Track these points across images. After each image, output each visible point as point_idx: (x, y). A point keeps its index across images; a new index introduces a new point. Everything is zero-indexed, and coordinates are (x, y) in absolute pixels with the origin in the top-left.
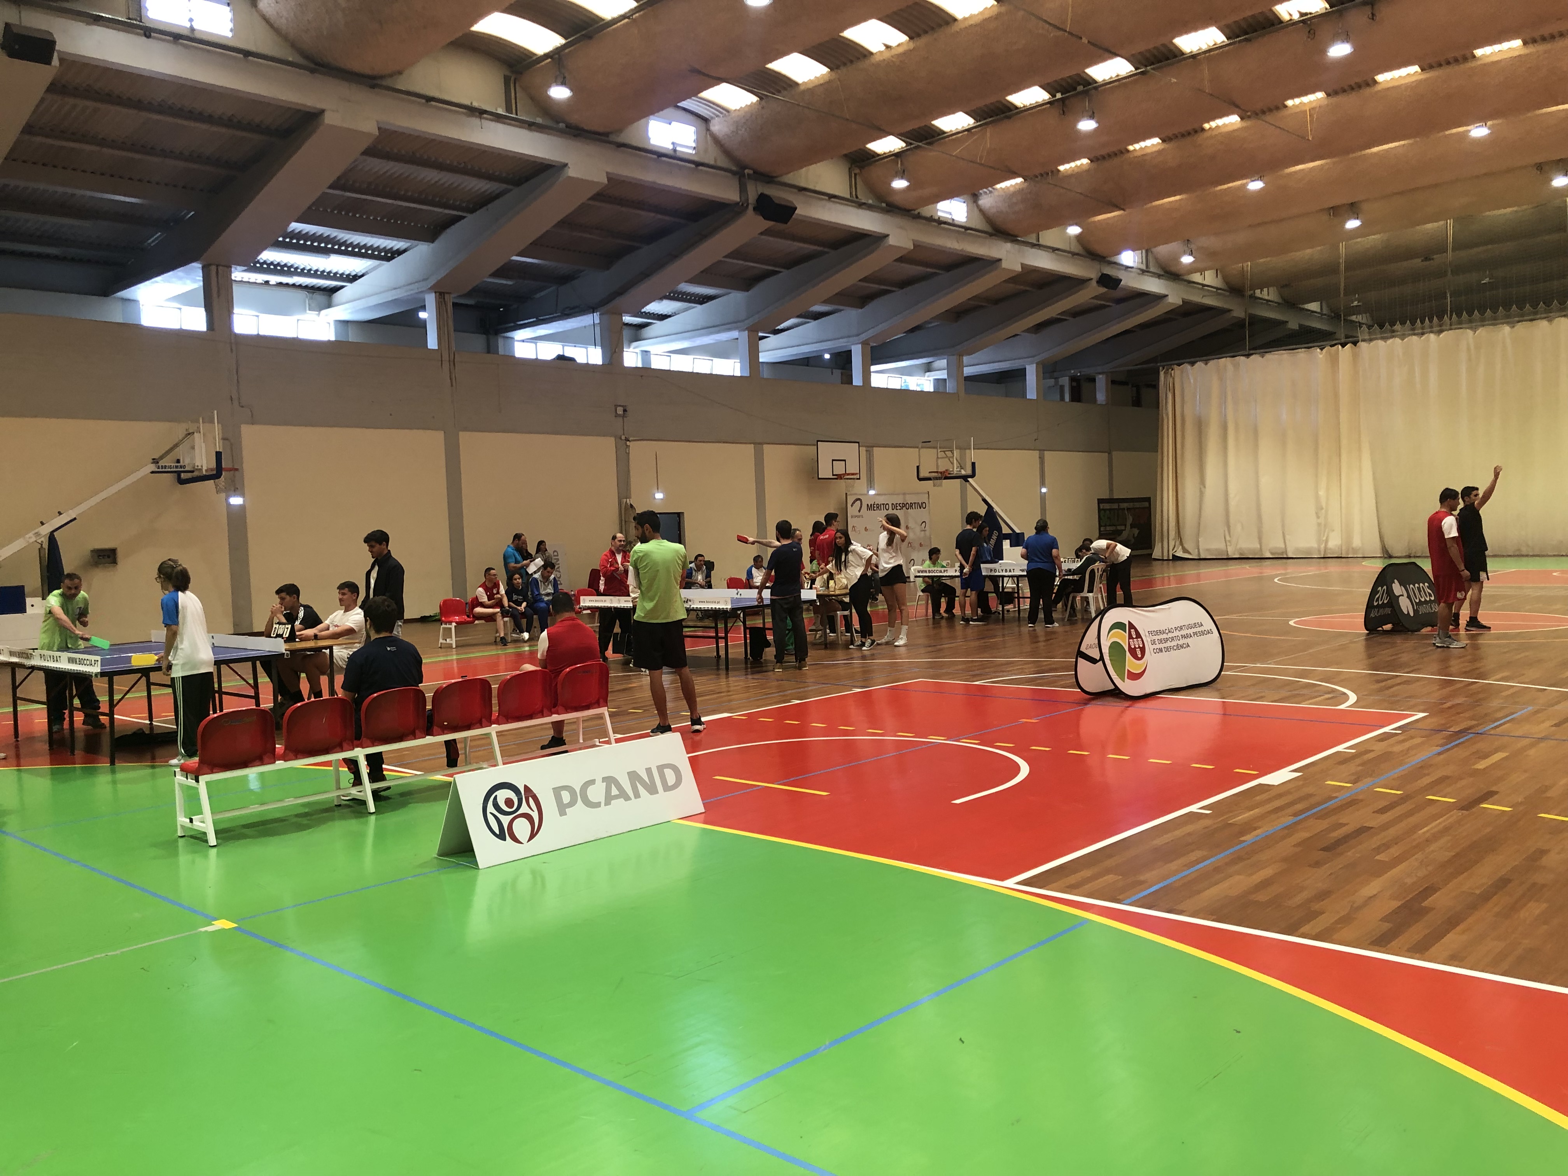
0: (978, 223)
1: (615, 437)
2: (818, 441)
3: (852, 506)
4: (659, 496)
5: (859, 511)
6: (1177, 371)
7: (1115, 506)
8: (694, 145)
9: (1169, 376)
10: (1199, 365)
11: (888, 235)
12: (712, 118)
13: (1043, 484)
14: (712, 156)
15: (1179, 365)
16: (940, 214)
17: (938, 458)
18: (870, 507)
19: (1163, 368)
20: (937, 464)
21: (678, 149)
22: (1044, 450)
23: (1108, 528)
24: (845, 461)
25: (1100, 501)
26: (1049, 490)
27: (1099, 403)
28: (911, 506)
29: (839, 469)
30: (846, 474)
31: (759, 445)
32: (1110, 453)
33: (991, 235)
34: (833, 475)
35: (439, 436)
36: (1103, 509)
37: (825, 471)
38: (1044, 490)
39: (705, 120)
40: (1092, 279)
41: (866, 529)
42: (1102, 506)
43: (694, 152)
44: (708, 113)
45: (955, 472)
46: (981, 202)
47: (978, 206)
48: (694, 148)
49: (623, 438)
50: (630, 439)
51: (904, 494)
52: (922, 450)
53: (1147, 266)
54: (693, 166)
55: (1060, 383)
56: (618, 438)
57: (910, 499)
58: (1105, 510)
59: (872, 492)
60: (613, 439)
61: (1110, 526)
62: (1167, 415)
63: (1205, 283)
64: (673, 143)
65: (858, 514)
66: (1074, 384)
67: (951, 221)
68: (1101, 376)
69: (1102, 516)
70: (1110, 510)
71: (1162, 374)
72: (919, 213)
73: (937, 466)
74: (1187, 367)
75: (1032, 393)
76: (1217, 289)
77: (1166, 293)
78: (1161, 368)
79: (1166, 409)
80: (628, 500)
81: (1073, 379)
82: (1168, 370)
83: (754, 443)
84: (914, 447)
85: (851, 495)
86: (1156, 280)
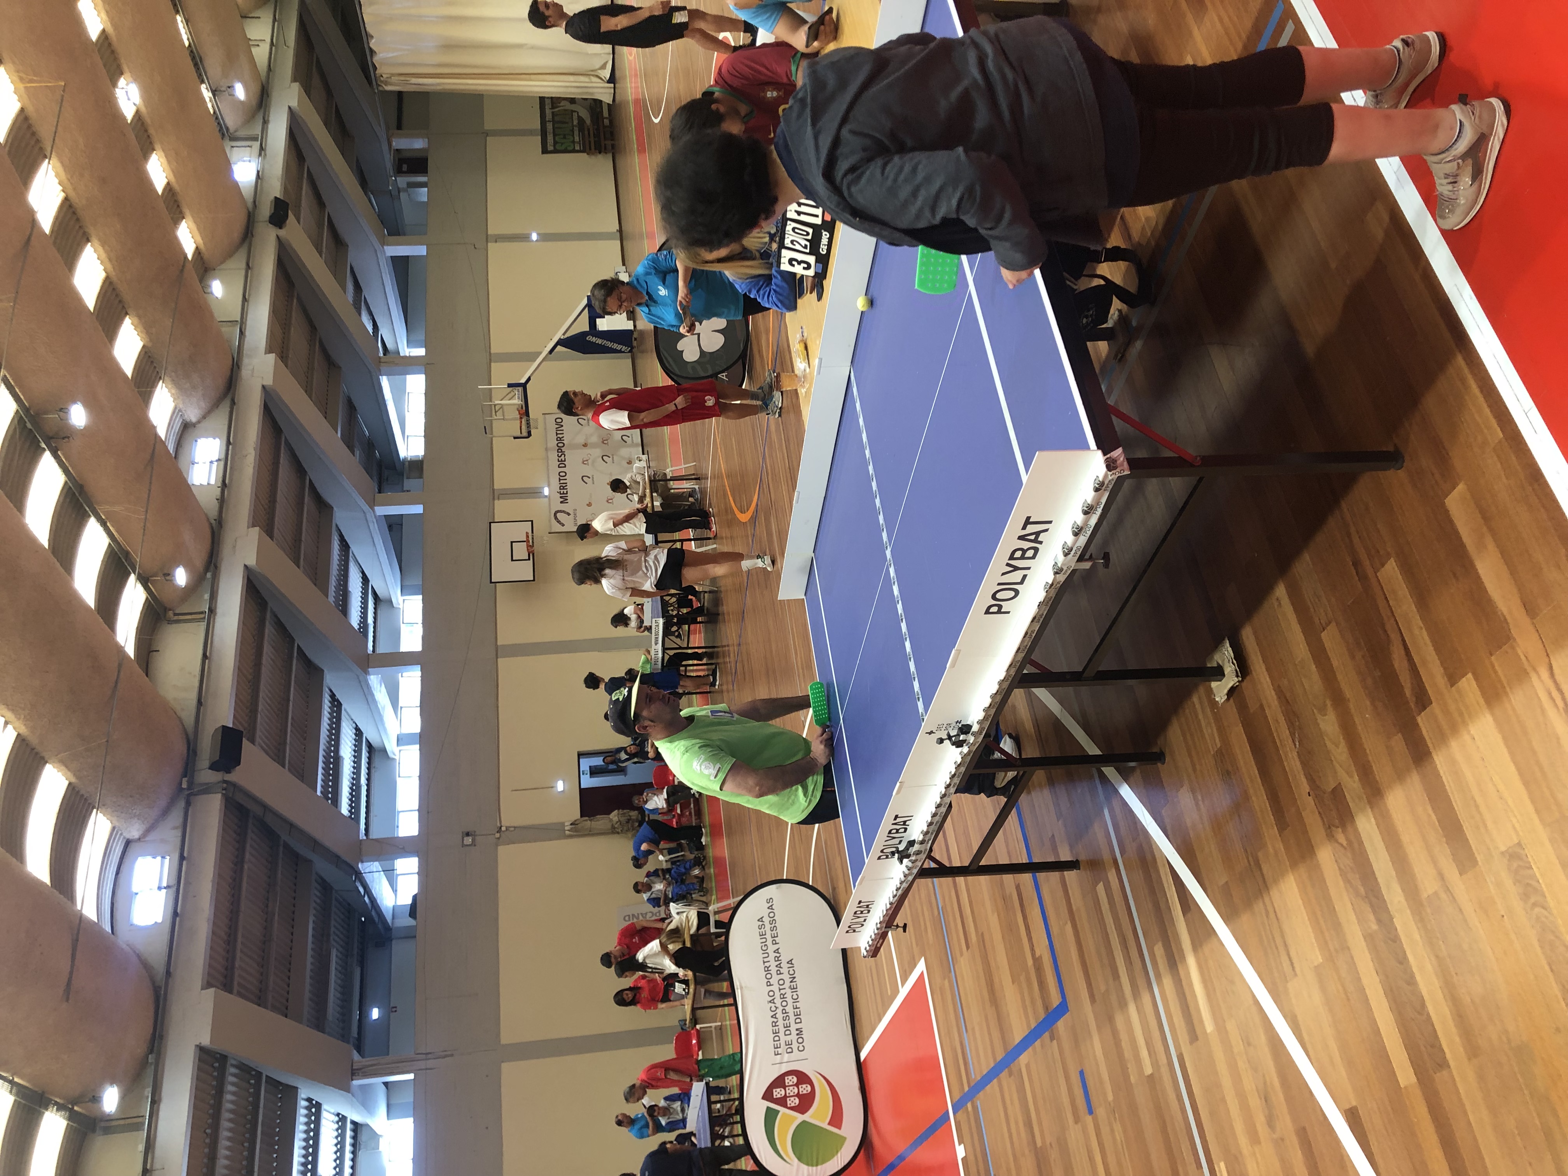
0: (220, 420)
1: (497, 845)
2: (491, 582)
3: (563, 525)
4: (560, 786)
5: (569, 514)
6: (383, 70)
7: (550, 126)
8: (159, 858)
9: (389, 80)
10: (373, 44)
11: (245, 566)
12: (124, 838)
13: (526, 238)
14: (170, 832)
15: (375, 68)
16: (213, 482)
17: (503, 419)
18: (564, 500)
19: (380, 85)
20: (511, 419)
21: (165, 884)
22: (487, 235)
23: (577, 139)
24: (512, 542)
25: (545, 151)
26: (534, 230)
27: (426, 146)
28: (560, 440)
29: (521, 551)
30: (528, 541)
31: (498, 652)
32: (487, 134)
33: (233, 403)
34: (529, 559)
35: (507, 1068)
36: (554, 146)
37: (525, 571)
38: (534, 237)
39: (128, 843)
40: (277, 236)
41: (589, 505)
42: (550, 148)
43: (168, 857)
44: (120, 843)
45: (520, 402)
46: (194, 420)
47: (199, 422)
48: (163, 857)
49: (498, 835)
50: (499, 825)
51: (546, 449)
52: (494, 434)
53: (255, 139)
54: (185, 863)
55: (405, 186)
56: (498, 842)
57: (553, 443)
58: (555, 143)
59: (546, 491)
60: (502, 849)
61: (573, 136)
62: (439, 84)
63: (268, 40)
64: (160, 888)
65: (572, 516)
66: (405, 167)
67: (222, 463)
68: (394, 144)
69: (563, 148)
70: (555, 135)
71: (389, 88)
72: (215, 520)
73: (515, 419)
74: (376, 60)
75: (421, 250)
76: (275, 20)
77: (287, 108)
78: (381, 89)
79: (432, 85)
80: (566, 828)
81: (399, 171)
82: (382, 82)
83: (497, 658)
84: (492, 443)
85: (551, 527)
86: (271, 126)
